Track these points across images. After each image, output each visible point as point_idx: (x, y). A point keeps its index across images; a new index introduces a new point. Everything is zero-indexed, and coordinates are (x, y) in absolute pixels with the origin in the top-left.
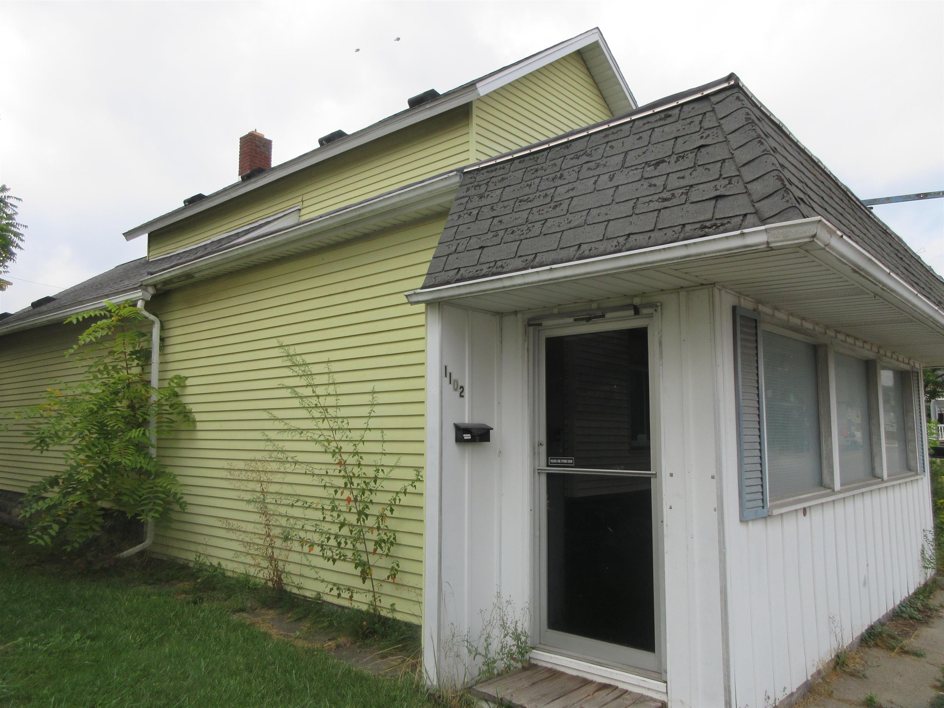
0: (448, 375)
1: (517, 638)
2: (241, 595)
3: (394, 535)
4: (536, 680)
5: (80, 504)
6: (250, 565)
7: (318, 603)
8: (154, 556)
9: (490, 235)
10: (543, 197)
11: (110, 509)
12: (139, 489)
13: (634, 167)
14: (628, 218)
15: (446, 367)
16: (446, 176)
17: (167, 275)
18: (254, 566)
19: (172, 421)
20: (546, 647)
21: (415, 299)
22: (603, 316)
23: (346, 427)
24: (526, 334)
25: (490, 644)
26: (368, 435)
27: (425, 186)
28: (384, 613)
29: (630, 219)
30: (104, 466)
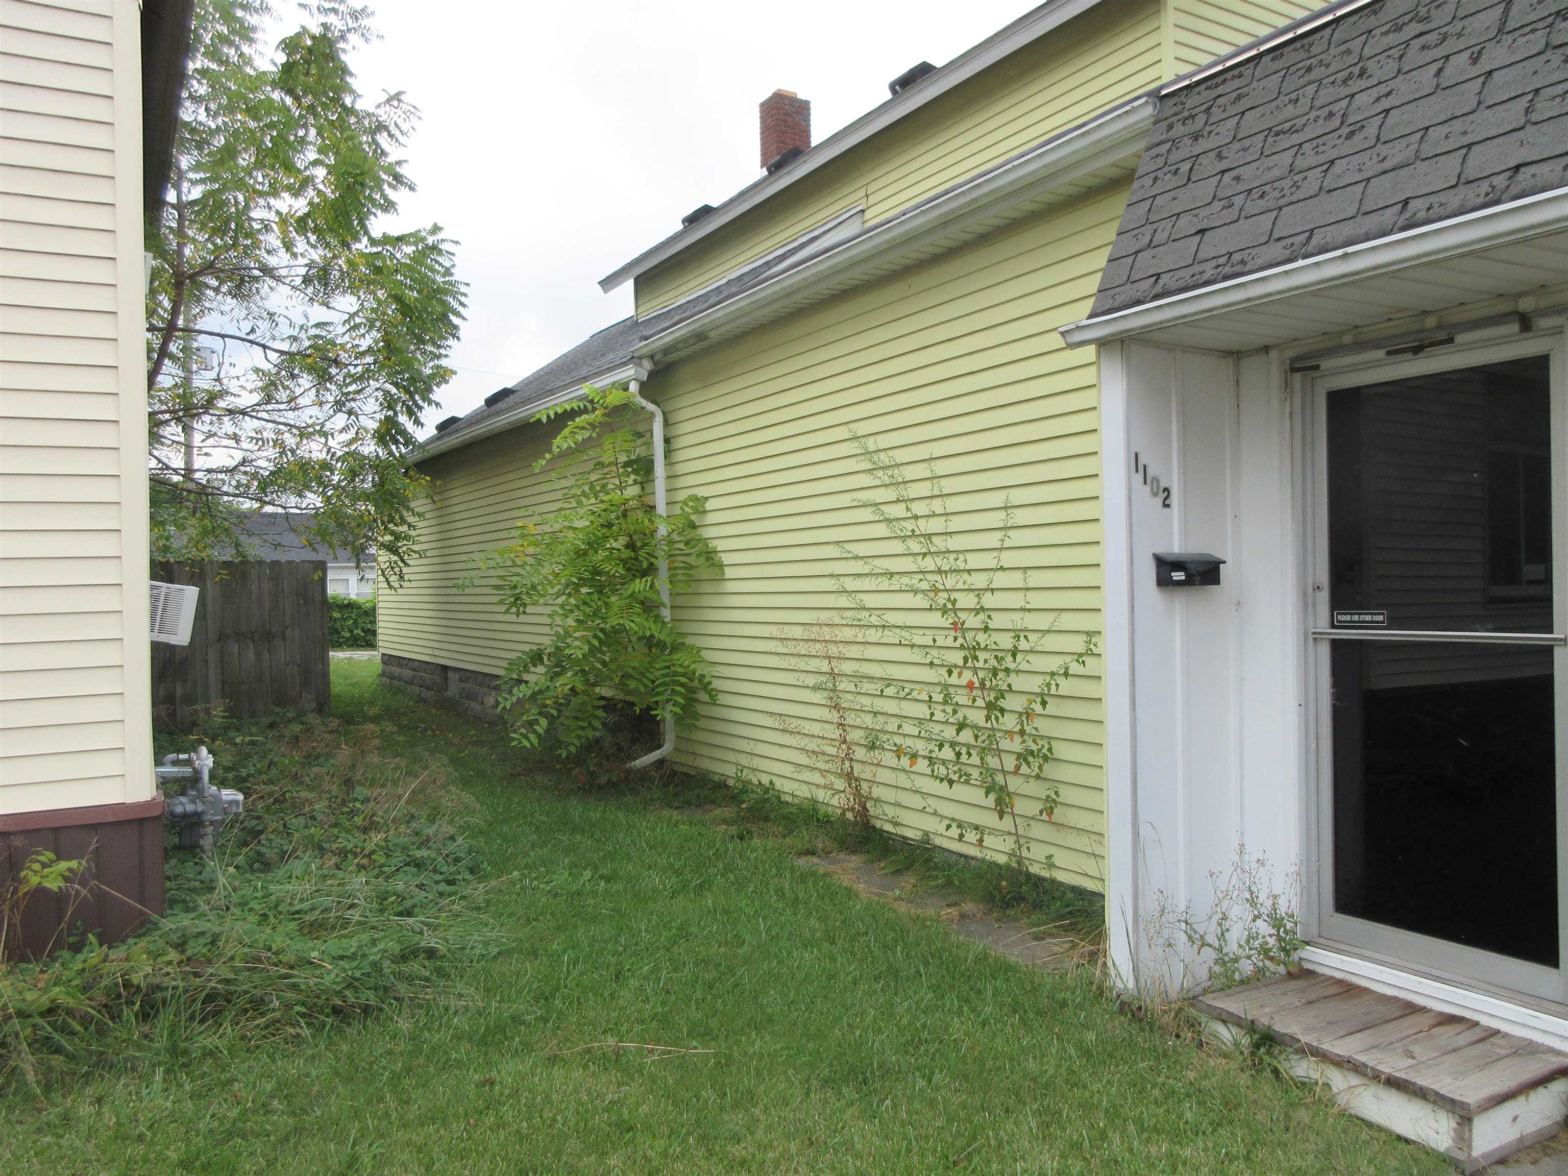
0: (1141, 468)
1: (1277, 922)
2: (807, 829)
3: (1049, 743)
4: (1313, 996)
5: (573, 690)
6: (818, 786)
7: (925, 849)
8: (676, 768)
9: (1217, 206)
10: (1325, 119)
11: (613, 699)
12: (651, 670)
13: (1530, 28)
14: (1515, 134)
15: (1136, 454)
16: (1128, 108)
17: (667, 338)
18: (825, 787)
19: (691, 567)
20: (1331, 944)
21: (1077, 337)
22: (1450, 340)
23: (962, 568)
24: (1286, 387)
25: (1228, 930)
26: (1001, 579)
27: (1088, 132)
28: (1034, 869)
29: (1520, 135)
30: (601, 635)
